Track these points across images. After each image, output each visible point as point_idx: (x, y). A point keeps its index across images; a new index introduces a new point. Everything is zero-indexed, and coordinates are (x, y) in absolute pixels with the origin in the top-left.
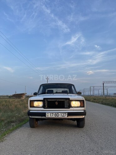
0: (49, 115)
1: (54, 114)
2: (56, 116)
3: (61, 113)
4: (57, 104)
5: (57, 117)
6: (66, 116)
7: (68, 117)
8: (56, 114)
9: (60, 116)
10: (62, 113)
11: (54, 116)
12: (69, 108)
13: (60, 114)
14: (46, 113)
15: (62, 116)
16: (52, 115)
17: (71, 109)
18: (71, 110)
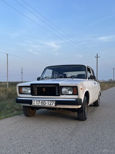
0: (35, 103)
1: (41, 101)
2: (42, 104)
4: (44, 91)
5: (43, 105)
6: (53, 105)
7: (56, 105)
8: (42, 102)
9: (47, 104)
10: (49, 101)
11: (40, 104)
12: (59, 96)
13: (47, 102)
14: (33, 101)
15: (49, 104)
16: (38, 103)
17: (61, 96)
18: (62, 98)
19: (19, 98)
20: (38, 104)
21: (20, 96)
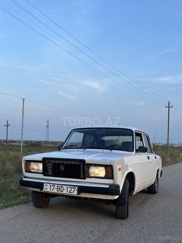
0: (47, 188)
1: (56, 186)
2: (58, 190)
3: (67, 187)
4: (63, 170)
5: (60, 192)
6: (75, 193)
7: (78, 194)
8: (58, 187)
9: (65, 191)
10: (69, 187)
11: (55, 191)
12: (85, 179)
13: (65, 187)
14: (44, 184)
15: (68, 191)
16: (52, 188)
17: (88, 180)
18: (87, 182)
19: (24, 179)
20: (52, 190)
21: (26, 176)
